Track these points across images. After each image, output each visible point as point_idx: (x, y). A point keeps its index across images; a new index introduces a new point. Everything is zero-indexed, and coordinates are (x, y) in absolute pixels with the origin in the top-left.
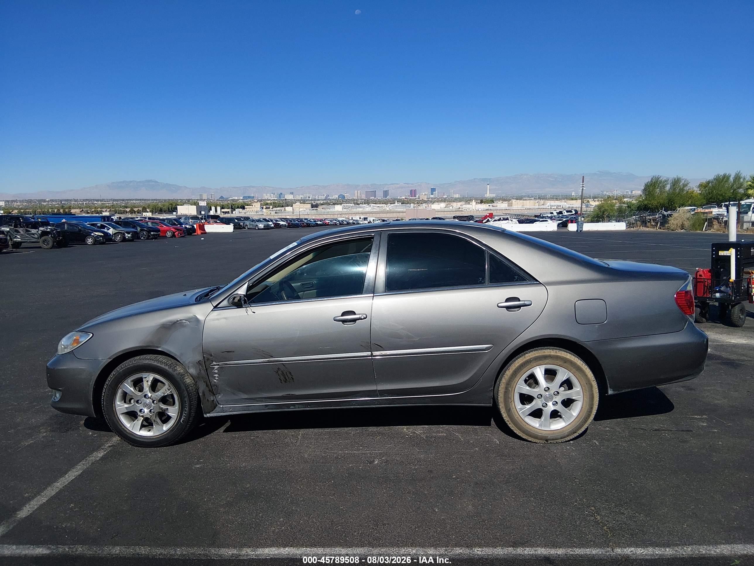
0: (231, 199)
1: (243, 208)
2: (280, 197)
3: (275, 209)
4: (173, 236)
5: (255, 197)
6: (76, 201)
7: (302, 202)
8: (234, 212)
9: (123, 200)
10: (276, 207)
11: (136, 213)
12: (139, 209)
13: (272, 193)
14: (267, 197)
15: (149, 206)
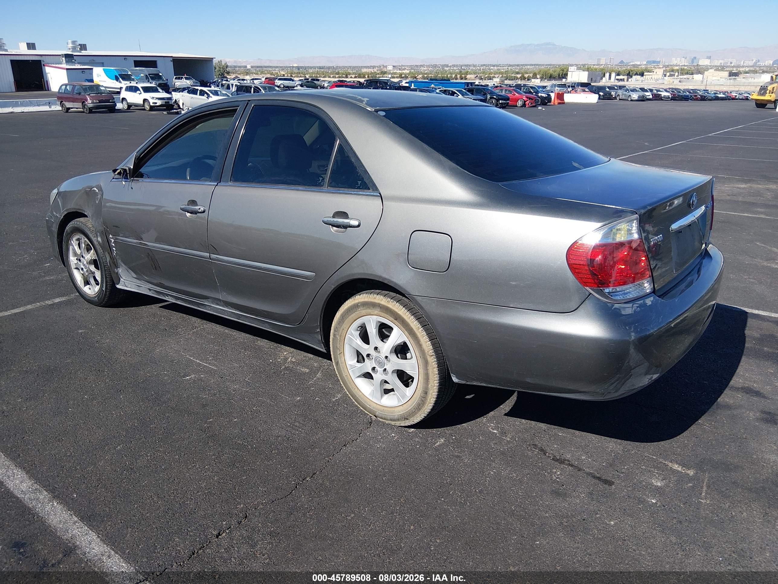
0: (632, 63)
1: (642, 75)
2: (693, 62)
3: (681, 77)
4: (524, 105)
5: (661, 62)
6: (474, 66)
7: (720, 68)
8: (630, 80)
9: (518, 65)
10: (682, 74)
11: (526, 79)
12: (530, 75)
13: (684, 57)
14: (676, 62)
15: (540, 71)
